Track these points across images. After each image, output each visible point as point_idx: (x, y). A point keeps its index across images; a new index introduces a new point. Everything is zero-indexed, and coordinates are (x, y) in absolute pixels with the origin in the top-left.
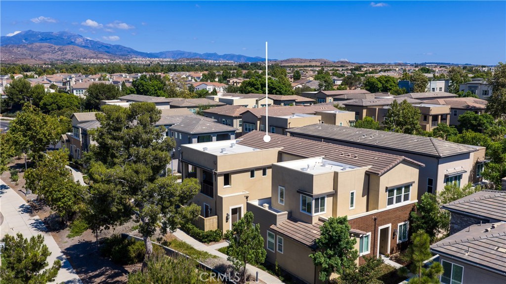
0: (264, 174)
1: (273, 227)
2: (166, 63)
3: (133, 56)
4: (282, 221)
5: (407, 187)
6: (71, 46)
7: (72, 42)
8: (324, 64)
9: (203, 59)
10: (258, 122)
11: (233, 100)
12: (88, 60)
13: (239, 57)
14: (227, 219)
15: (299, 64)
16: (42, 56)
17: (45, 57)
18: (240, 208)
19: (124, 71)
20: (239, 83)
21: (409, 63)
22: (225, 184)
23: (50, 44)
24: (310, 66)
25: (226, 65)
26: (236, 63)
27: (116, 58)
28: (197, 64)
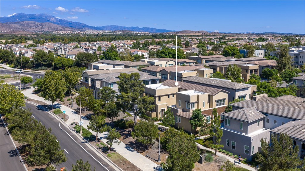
0: (173, 96)
1: (177, 114)
2: (107, 34)
3: (86, 29)
4: (180, 112)
5: (224, 100)
6: (47, 23)
7: (48, 20)
8: (204, 34)
9: (130, 31)
10: (169, 74)
11: (155, 62)
12: (59, 31)
13: (152, 29)
14: (160, 113)
15: (189, 34)
16: (30, 29)
17: (31, 29)
18: (164, 109)
19: (85, 40)
20: (154, 49)
21: (255, 32)
22: (159, 100)
23: (34, 22)
24: (195, 36)
25: (144, 35)
26: (150, 33)
27: (76, 30)
28: (126, 34)
